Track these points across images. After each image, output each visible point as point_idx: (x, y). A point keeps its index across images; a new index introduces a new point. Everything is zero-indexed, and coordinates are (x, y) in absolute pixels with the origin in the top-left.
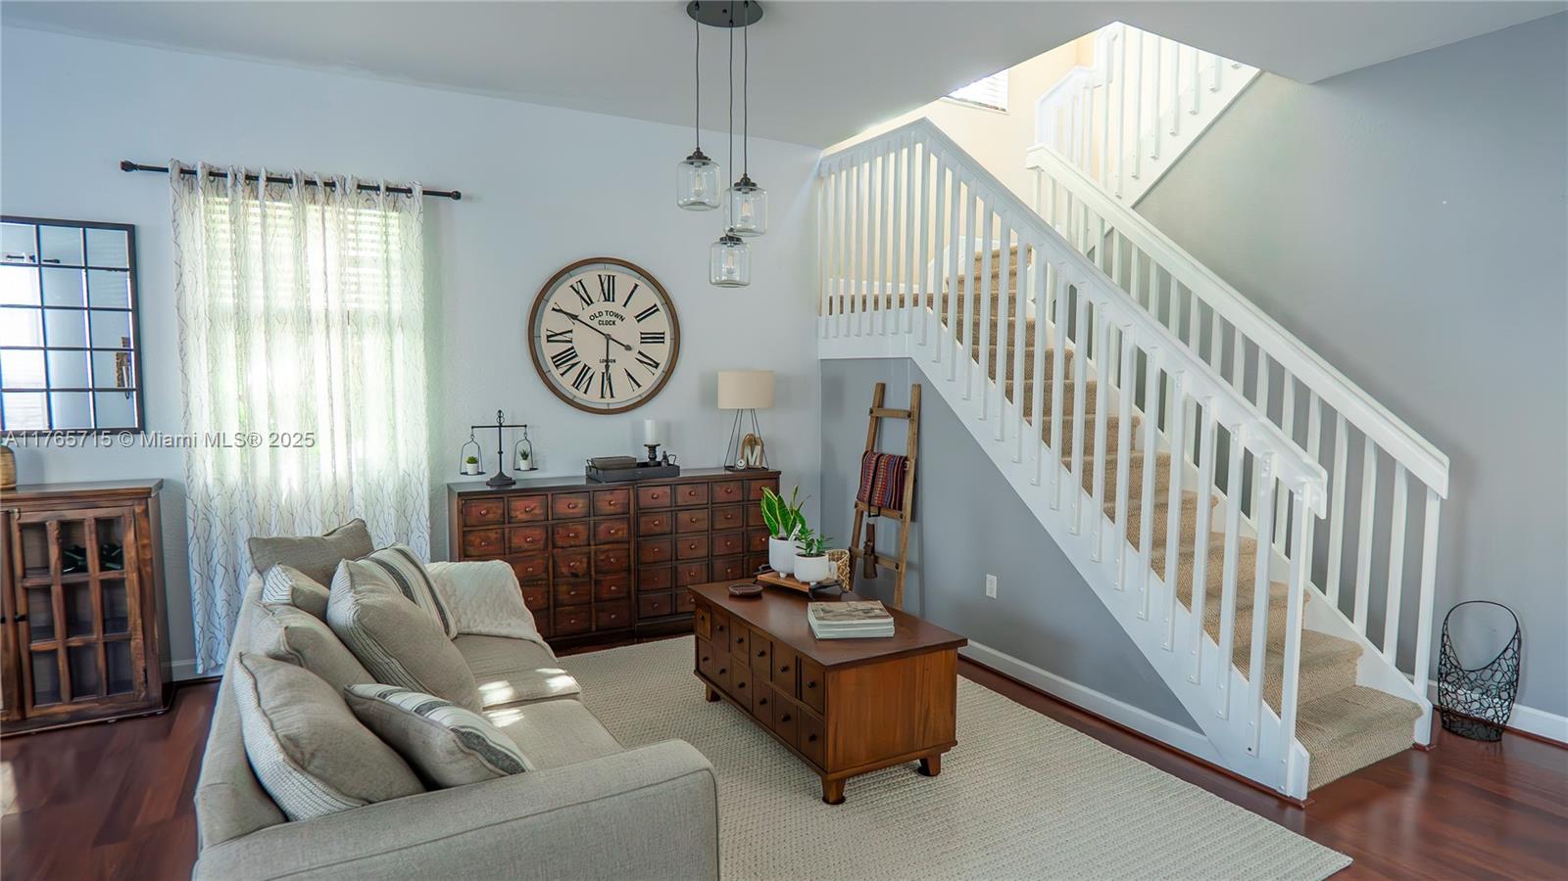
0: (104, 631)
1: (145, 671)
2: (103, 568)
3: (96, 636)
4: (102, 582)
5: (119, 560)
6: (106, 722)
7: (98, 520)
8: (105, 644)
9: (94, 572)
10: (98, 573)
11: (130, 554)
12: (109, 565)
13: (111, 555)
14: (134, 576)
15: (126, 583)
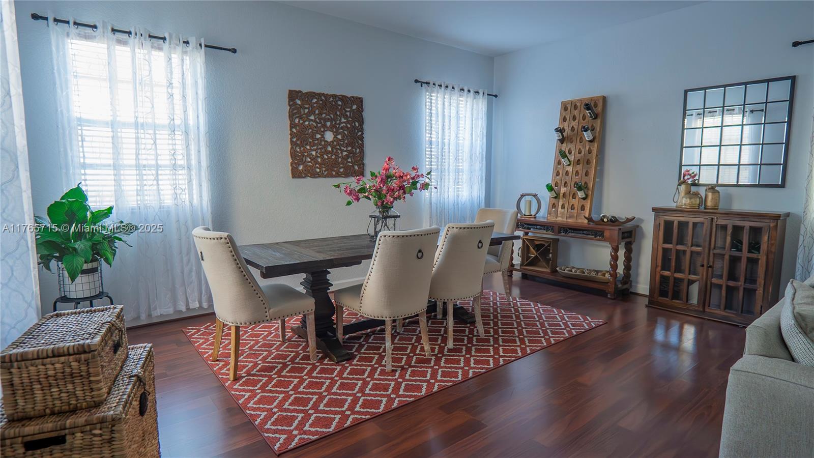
0: (745, 282)
1: (762, 307)
2: (749, 252)
3: (741, 283)
4: (748, 258)
5: (758, 250)
6: (738, 326)
7: (751, 227)
8: (744, 288)
9: (745, 254)
10: (747, 253)
11: (764, 247)
12: (753, 251)
13: (755, 246)
14: (764, 258)
15: (760, 262)
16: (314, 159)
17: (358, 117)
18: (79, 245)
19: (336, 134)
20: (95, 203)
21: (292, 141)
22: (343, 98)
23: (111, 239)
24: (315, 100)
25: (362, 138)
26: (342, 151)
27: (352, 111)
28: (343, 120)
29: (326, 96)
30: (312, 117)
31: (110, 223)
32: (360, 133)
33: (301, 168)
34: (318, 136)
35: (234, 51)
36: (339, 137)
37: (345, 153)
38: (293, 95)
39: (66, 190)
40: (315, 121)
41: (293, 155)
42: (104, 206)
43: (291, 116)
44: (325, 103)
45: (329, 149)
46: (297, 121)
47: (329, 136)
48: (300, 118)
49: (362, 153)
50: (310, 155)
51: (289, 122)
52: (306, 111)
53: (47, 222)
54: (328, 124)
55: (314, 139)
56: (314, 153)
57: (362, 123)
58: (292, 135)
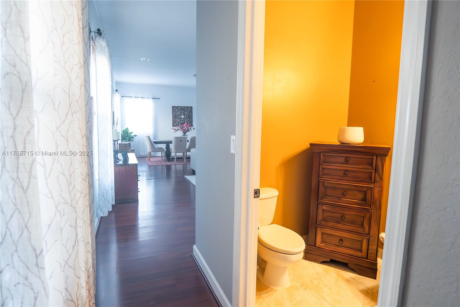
16: (178, 122)
17: (191, 111)
18: (127, 138)
19: (185, 116)
20: (130, 131)
21: (173, 118)
22: (187, 107)
23: (133, 138)
24: (179, 108)
25: (192, 117)
26: (186, 120)
27: (189, 110)
28: (187, 112)
29: (182, 107)
30: (178, 112)
31: (133, 135)
32: (191, 116)
33: (175, 124)
34: (180, 117)
35: (159, 99)
36: (185, 117)
37: (187, 121)
38: (173, 107)
39: (126, 128)
40: (179, 113)
41: (173, 121)
42: (131, 132)
43: (173, 112)
44: (181, 108)
45: (183, 120)
46: (174, 113)
47: (183, 117)
48: (175, 112)
49: (192, 121)
50: (177, 121)
51: (172, 114)
52: (177, 111)
53: (122, 134)
54: (182, 114)
55: (179, 117)
56: (178, 121)
57: (192, 113)
58: (173, 116)
